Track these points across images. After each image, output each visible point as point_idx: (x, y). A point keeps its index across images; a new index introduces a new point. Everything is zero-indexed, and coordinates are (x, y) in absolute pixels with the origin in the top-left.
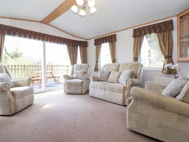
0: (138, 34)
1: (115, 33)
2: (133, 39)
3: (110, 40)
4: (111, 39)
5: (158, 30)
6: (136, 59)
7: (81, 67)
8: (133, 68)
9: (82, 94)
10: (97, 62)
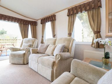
0: (71, 13)
1: (55, 14)
2: (67, 18)
3: (51, 20)
4: (52, 18)
5: (88, 8)
6: (70, 34)
7: (29, 41)
8: (66, 42)
9: (24, 64)
10: (43, 37)
